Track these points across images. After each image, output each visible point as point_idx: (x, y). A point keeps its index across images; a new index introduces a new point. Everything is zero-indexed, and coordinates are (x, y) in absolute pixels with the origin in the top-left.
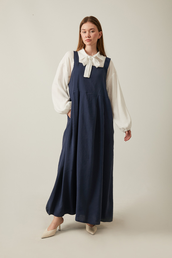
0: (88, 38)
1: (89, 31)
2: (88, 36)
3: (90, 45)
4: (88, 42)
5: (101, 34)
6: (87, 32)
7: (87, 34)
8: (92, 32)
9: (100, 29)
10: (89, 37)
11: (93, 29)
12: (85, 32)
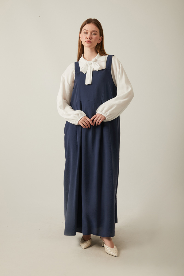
0: (88, 39)
1: (91, 33)
2: (90, 37)
3: (90, 46)
4: (88, 43)
5: (101, 39)
6: (89, 33)
7: (88, 35)
8: (94, 34)
9: (102, 34)
10: (90, 39)
11: (95, 32)
12: (87, 33)
